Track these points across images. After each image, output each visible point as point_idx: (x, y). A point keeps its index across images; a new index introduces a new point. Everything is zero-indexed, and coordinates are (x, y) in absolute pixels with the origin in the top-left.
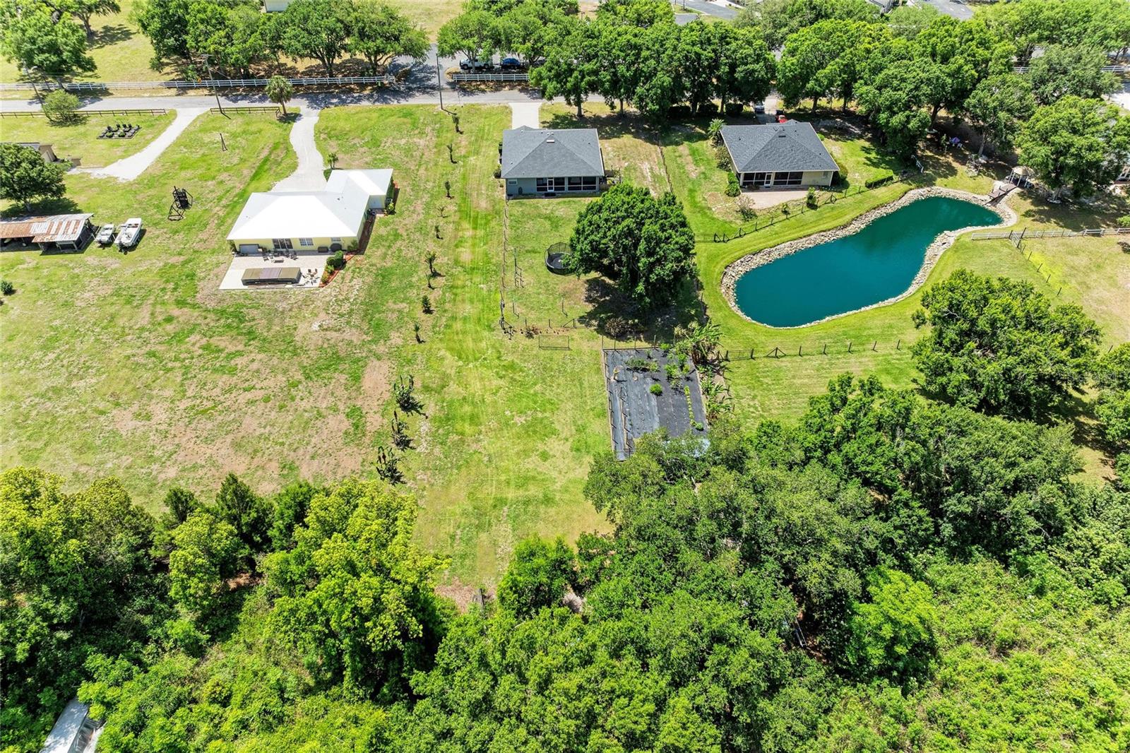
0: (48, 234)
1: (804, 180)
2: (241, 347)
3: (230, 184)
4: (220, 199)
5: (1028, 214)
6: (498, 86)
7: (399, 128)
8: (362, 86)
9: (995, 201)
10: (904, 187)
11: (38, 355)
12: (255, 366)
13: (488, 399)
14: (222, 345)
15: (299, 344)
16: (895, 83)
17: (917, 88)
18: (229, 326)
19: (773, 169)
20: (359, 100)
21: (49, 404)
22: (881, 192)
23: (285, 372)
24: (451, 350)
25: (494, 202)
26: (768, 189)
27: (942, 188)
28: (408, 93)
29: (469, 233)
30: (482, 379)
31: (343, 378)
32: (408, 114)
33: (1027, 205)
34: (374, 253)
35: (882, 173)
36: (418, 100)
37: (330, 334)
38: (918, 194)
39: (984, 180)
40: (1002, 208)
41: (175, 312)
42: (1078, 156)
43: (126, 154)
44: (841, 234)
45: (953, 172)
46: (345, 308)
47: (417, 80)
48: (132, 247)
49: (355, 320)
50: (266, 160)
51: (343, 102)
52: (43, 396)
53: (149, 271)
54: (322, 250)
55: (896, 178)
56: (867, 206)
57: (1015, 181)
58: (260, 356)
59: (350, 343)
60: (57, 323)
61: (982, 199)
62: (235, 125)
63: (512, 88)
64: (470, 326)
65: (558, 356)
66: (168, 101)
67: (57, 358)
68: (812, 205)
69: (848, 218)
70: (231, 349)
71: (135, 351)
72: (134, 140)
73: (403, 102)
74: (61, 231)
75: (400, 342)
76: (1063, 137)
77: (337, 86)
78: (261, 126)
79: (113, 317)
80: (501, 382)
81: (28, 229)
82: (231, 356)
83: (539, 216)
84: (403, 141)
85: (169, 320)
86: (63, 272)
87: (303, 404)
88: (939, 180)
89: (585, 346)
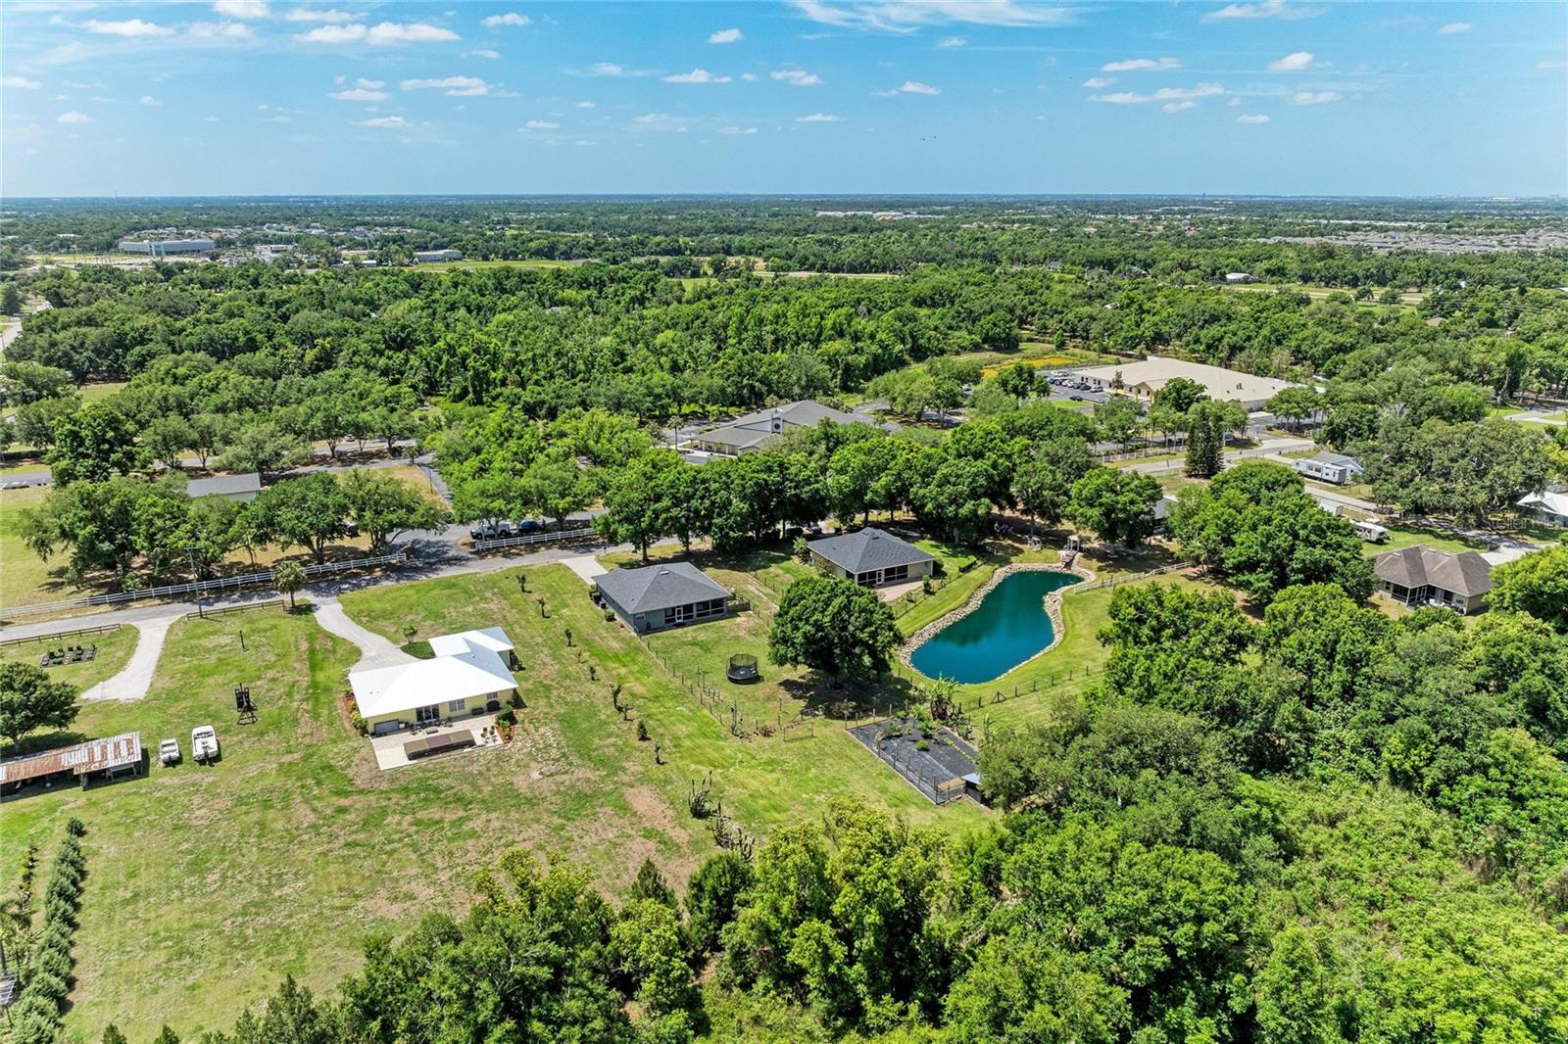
0: (92, 761)
1: (910, 573)
2: (461, 813)
3: (289, 678)
4: (289, 695)
5: (1100, 569)
6: (532, 548)
7: (450, 597)
8: (370, 569)
9: (1068, 565)
10: (988, 568)
11: (193, 880)
12: (496, 824)
13: (776, 790)
14: (437, 817)
15: (530, 795)
16: (953, 480)
17: (974, 481)
18: (426, 799)
19: (881, 567)
20: (376, 581)
21: (262, 919)
22: (973, 574)
23: (537, 821)
24: (699, 762)
25: (627, 642)
26: (881, 586)
27: (1018, 565)
28: (431, 567)
29: (623, 671)
30: (753, 777)
31: (609, 810)
32: (450, 585)
33: (1095, 563)
34: (536, 706)
35: (965, 561)
36: (448, 573)
37: (559, 778)
38: (1001, 573)
39: (1049, 552)
40: (1076, 569)
41: (344, 802)
42: (1124, 510)
43: (103, 676)
44: (968, 610)
45: (1021, 551)
46: (554, 753)
47: (429, 555)
48: (218, 758)
49: (575, 760)
50: (312, 652)
51: (358, 586)
52: (244, 914)
53: (262, 775)
54: (477, 712)
55: (979, 563)
56: (972, 586)
57: (1075, 548)
58: (493, 815)
59: (588, 780)
60: (185, 846)
61: (1057, 567)
62: (234, 625)
63: (549, 548)
64: (701, 741)
65: (809, 744)
66: (106, 617)
67: (224, 877)
68: (928, 591)
69: (964, 597)
70: (450, 817)
71: (326, 847)
72: (99, 660)
73: (433, 576)
74: (110, 755)
75: (641, 769)
76: (1107, 498)
77: (334, 573)
78: (272, 622)
79: (262, 825)
80: (775, 775)
81: (57, 762)
82: (459, 822)
83: (684, 643)
84: (470, 609)
85: (342, 810)
86: (137, 800)
87: (586, 839)
88: (1013, 559)
89: (827, 731)
